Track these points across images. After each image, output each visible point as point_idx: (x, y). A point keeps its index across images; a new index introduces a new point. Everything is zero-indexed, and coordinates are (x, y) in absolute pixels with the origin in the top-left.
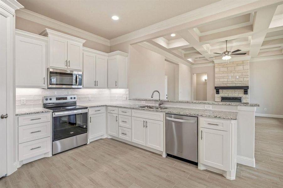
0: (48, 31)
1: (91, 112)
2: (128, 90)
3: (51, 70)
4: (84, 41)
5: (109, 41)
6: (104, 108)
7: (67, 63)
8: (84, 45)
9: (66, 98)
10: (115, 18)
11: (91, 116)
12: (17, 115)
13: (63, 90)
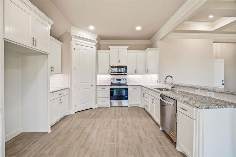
0: (110, 47)
1: (130, 89)
2: (158, 75)
3: (112, 66)
4: (128, 47)
5: (149, 41)
6: (140, 87)
7: (119, 61)
8: (128, 49)
9: (121, 80)
10: (139, 28)
11: (130, 91)
12: (97, 86)
13: (123, 75)
